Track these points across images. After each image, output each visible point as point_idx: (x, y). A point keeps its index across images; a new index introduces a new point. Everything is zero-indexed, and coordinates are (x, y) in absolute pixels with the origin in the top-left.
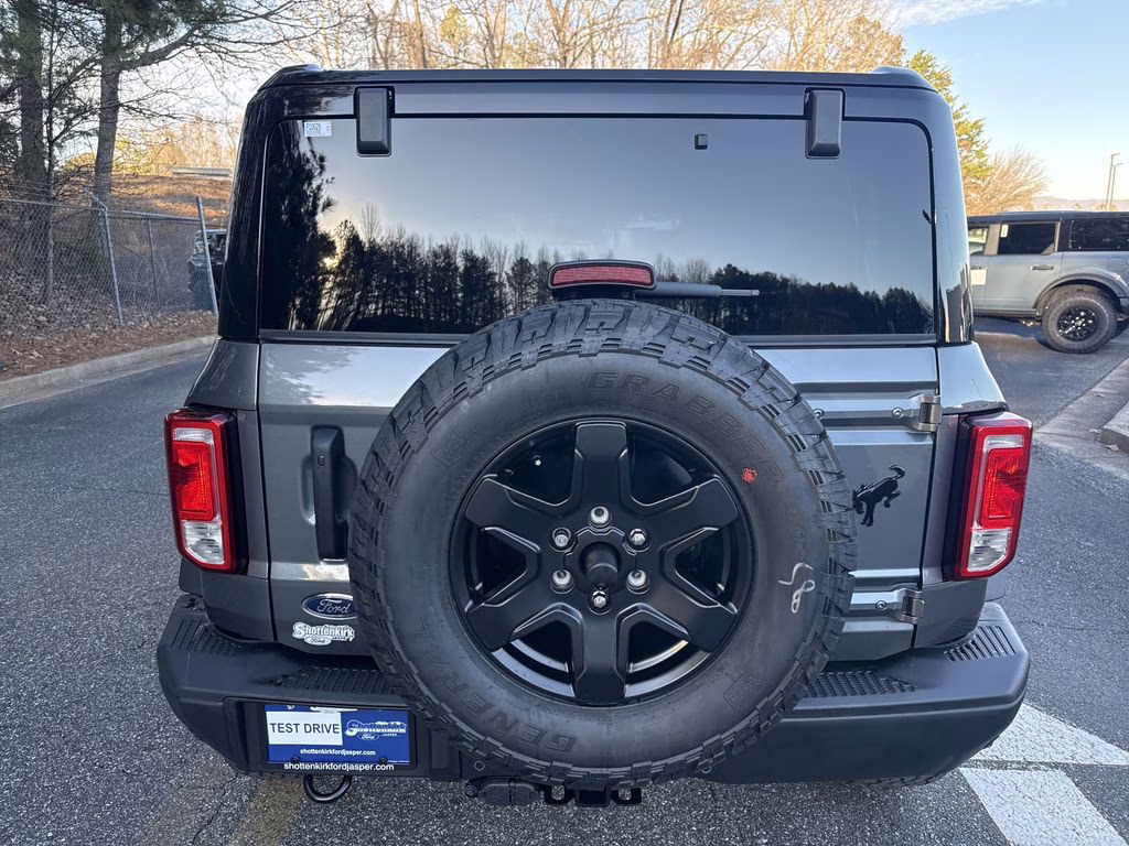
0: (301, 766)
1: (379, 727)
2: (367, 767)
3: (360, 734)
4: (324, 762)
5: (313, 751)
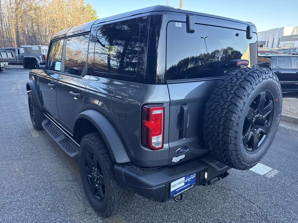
0: (178, 194)
1: (191, 177)
2: (189, 188)
3: (188, 180)
4: (181, 191)
5: (179, 189)
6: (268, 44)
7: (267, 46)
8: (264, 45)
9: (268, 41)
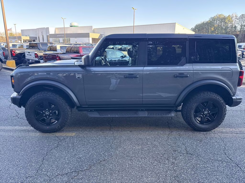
6: (39, 39)
7: (39, 40)
8: (36, 40)
9: (39, 37)
